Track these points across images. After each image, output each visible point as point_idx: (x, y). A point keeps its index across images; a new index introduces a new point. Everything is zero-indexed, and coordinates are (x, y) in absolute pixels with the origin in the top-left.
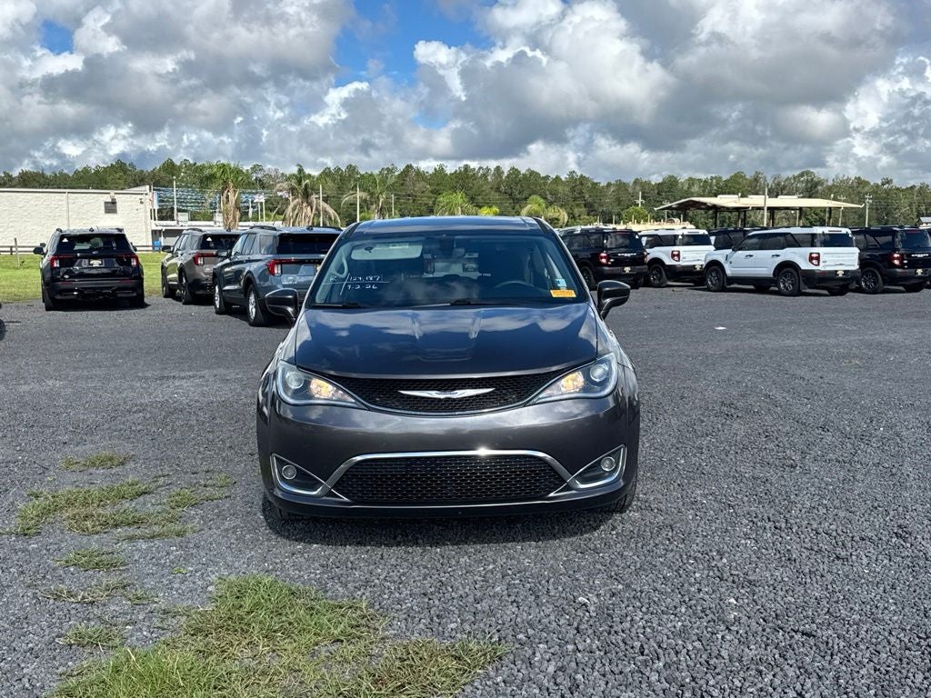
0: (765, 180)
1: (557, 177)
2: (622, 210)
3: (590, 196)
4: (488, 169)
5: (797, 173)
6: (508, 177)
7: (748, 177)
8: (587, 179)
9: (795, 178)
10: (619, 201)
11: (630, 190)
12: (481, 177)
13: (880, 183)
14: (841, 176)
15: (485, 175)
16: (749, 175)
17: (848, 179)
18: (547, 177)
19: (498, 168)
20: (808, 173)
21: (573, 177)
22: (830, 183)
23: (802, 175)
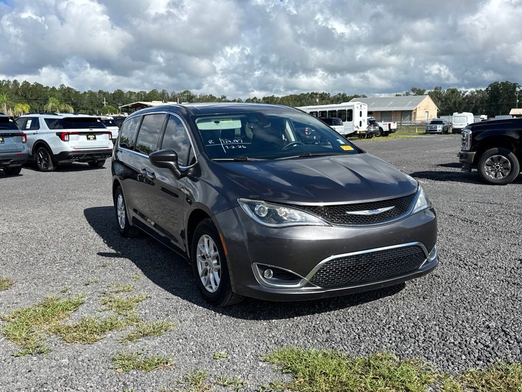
0: (168, 95)
1: (53, 88)
2: (94, 107)
3: (75, 99)
4: (9, 82)
5: (182, 91)
6: (22, 86)
7: (159, 92)
8: (72, 89)
9: (181, 94)
10: (92, 103)
11: (97, 96)
12: (4, 86)
13: (220, 98)
14: (203, 94)
15: (7, 85)
16: (160, 91)
17: (207, 95)
18: (48, 87)
19: (15, 81)
20: (187, 92)
21: (63, 88)
22: (198, 97)
23: (185, 92)
